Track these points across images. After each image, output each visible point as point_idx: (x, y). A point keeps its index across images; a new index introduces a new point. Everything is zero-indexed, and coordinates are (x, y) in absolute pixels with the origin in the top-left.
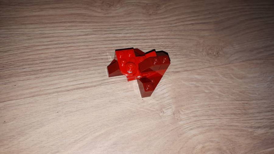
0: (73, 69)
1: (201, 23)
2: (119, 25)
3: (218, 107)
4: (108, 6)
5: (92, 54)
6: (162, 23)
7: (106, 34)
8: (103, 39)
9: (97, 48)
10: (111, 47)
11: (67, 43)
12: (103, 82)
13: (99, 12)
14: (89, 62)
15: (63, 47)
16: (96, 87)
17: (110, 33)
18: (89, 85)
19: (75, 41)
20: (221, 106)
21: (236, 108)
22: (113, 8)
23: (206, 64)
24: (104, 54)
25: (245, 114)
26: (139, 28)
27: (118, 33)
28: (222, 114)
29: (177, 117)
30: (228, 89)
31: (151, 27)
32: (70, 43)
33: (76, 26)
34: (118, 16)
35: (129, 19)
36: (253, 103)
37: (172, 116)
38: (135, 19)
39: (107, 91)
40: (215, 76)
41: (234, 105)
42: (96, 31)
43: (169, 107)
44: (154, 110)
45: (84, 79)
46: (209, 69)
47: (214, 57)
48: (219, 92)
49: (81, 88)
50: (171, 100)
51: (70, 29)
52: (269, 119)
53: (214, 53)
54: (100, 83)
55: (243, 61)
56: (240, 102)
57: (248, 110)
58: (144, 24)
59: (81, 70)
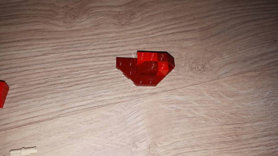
0: (25, 99)
1: (183, 32)
2: (84, 40)
3: (203, 135)
4: (72, 18)
5: (50, 78)
6: (136, 35)
7: (69, 52)
8: (64, 59)
9: (56, 70)
10: (74, 68)
11: (20, 67)
12: (62, 112)
13: (62, 26)
14: (46, 89)
15: (15, 73)
16: (52, 120)
17: (73, 51)
18: (45, 117)
19: (30, 63)
20: (208, 133)
21: (226, 134)
22: (78, 20)
23: (189, 81)
24: (65, 77)
25: (238, 141)
26: (109, 42)
27: (83, 49)
28: (209, 144)
29: (153, 151)
30: (215, 111)
31: (124, 40)
32: (24, 66)
33: (33, 45)
34: (84, 29)
35: (98, 31)
36: (247, 127)
37: (147, 150)
38: (105, 31)
39: (66, 124)
40: (200, 95)
41: (224, 131)
42: (56, 49)
43: (144, 139)
44: (125, 144)
45: (39, 110)
46: (192, 88)
47: (198, 72)
48: (204, 116)
49: (35, 122)
50: (145, 131)
51: (25, 50)
52: (266, 145)
53: (199, 68)
54: (58, 114)
55: (235, 75)
56: (232, 127)
57: (240, 136)
58: (115, 37)
59: (35, 99)
